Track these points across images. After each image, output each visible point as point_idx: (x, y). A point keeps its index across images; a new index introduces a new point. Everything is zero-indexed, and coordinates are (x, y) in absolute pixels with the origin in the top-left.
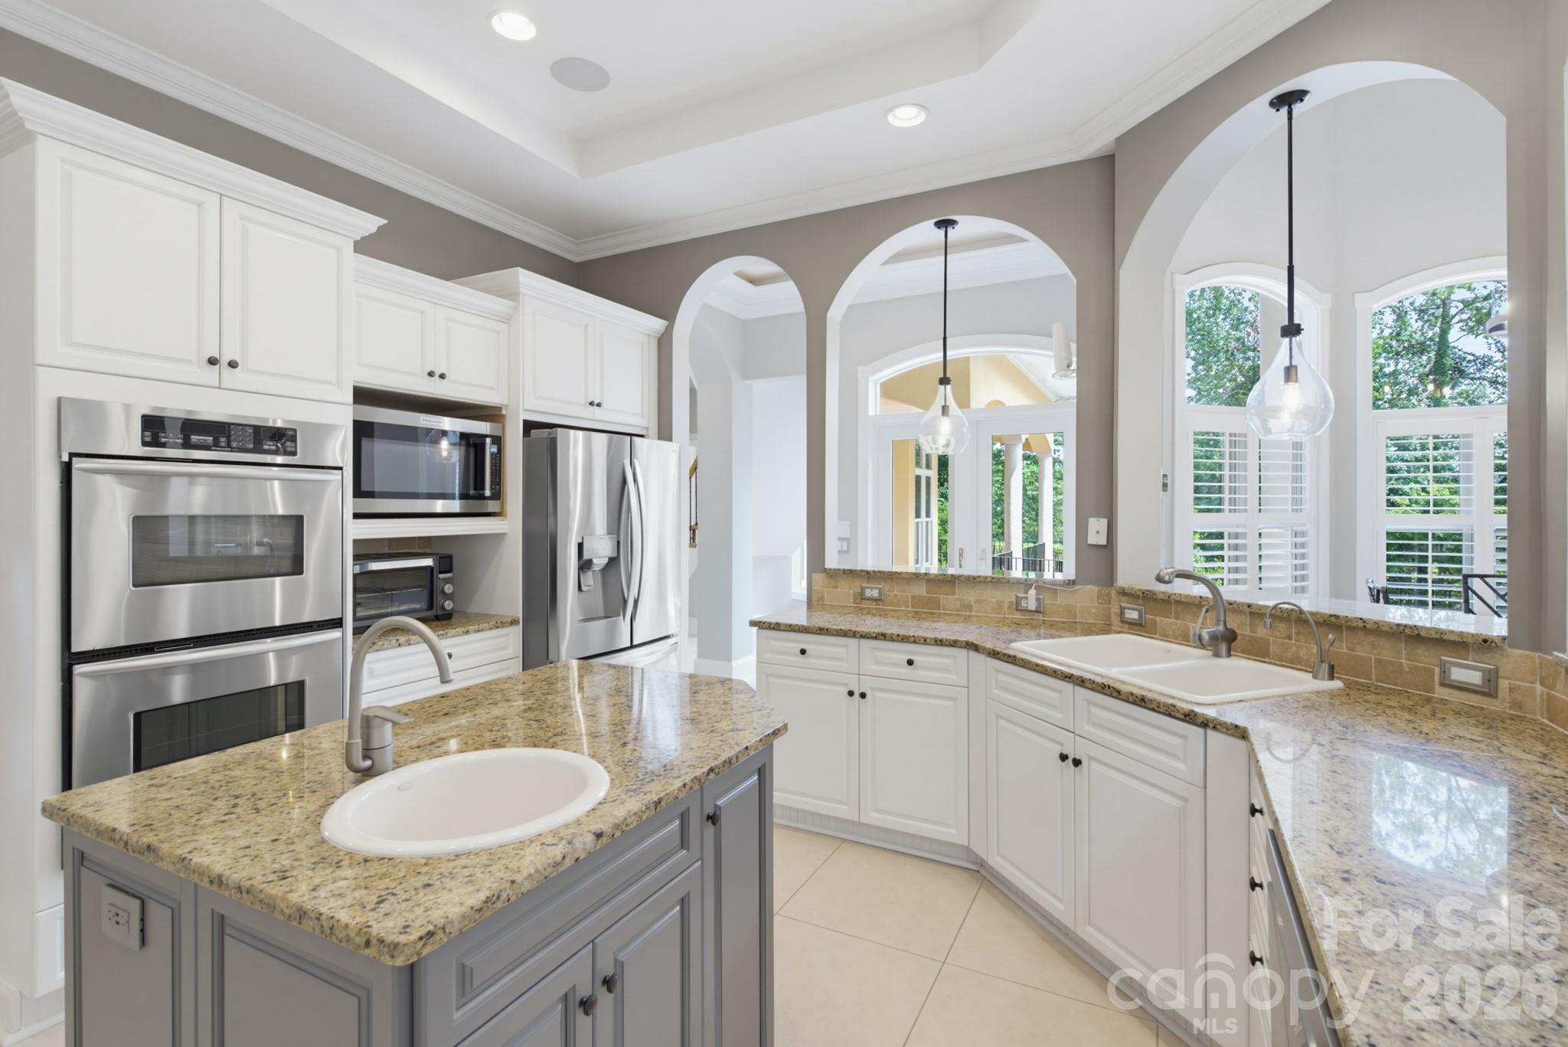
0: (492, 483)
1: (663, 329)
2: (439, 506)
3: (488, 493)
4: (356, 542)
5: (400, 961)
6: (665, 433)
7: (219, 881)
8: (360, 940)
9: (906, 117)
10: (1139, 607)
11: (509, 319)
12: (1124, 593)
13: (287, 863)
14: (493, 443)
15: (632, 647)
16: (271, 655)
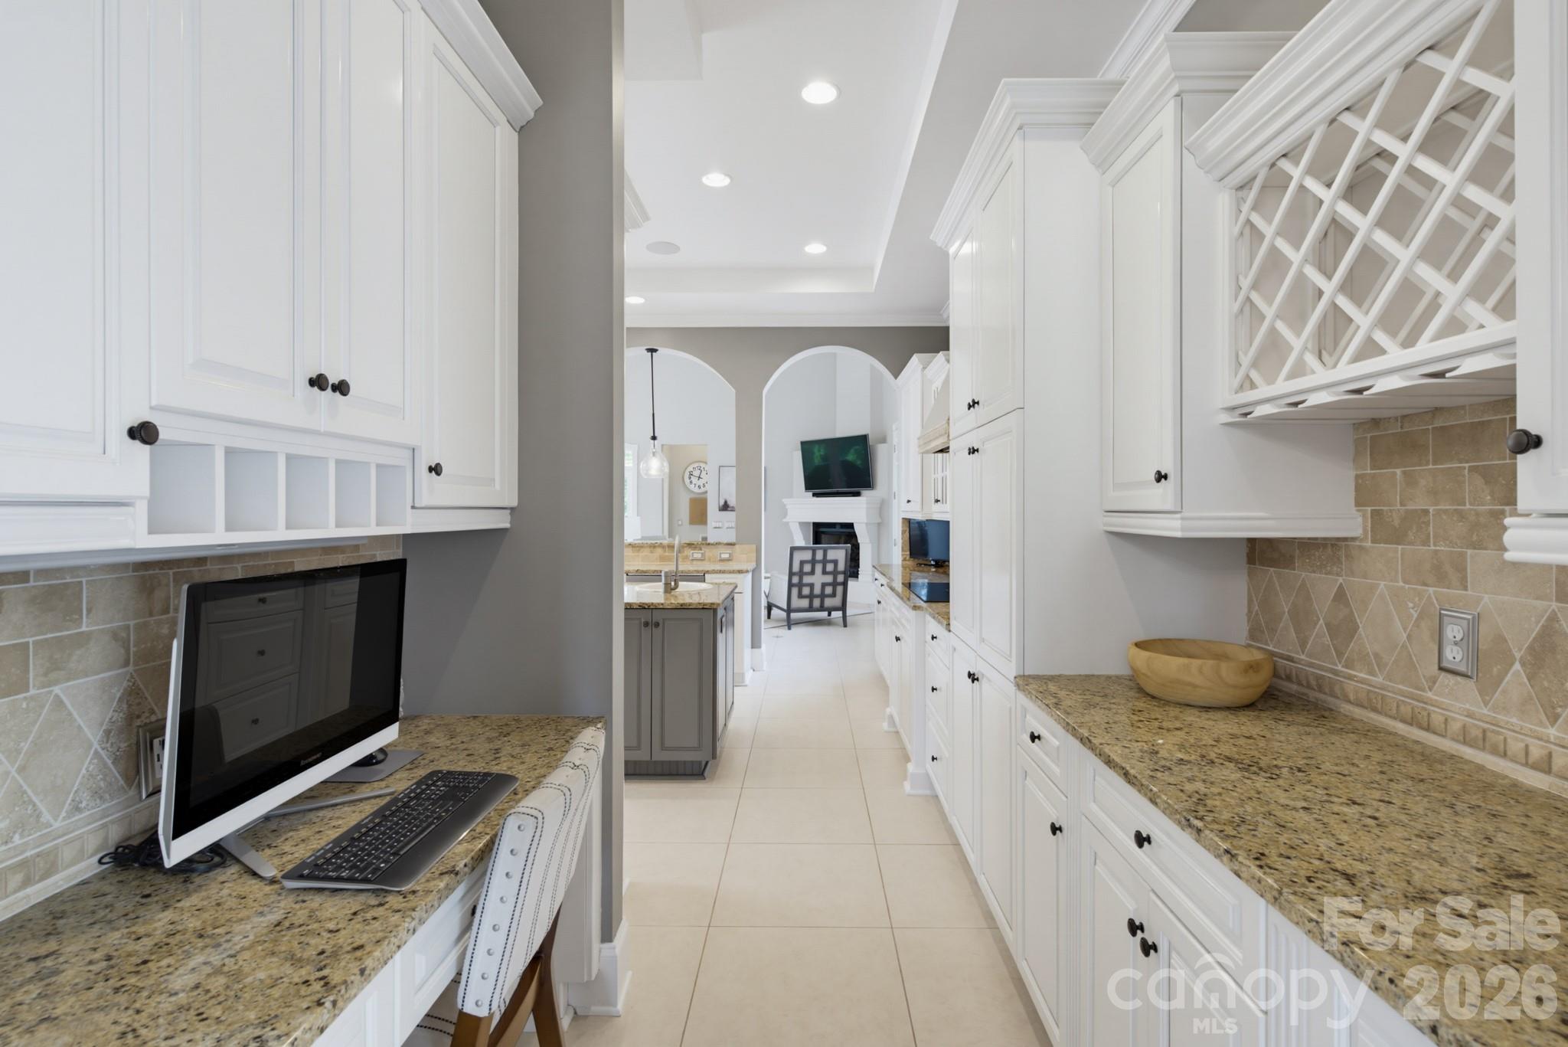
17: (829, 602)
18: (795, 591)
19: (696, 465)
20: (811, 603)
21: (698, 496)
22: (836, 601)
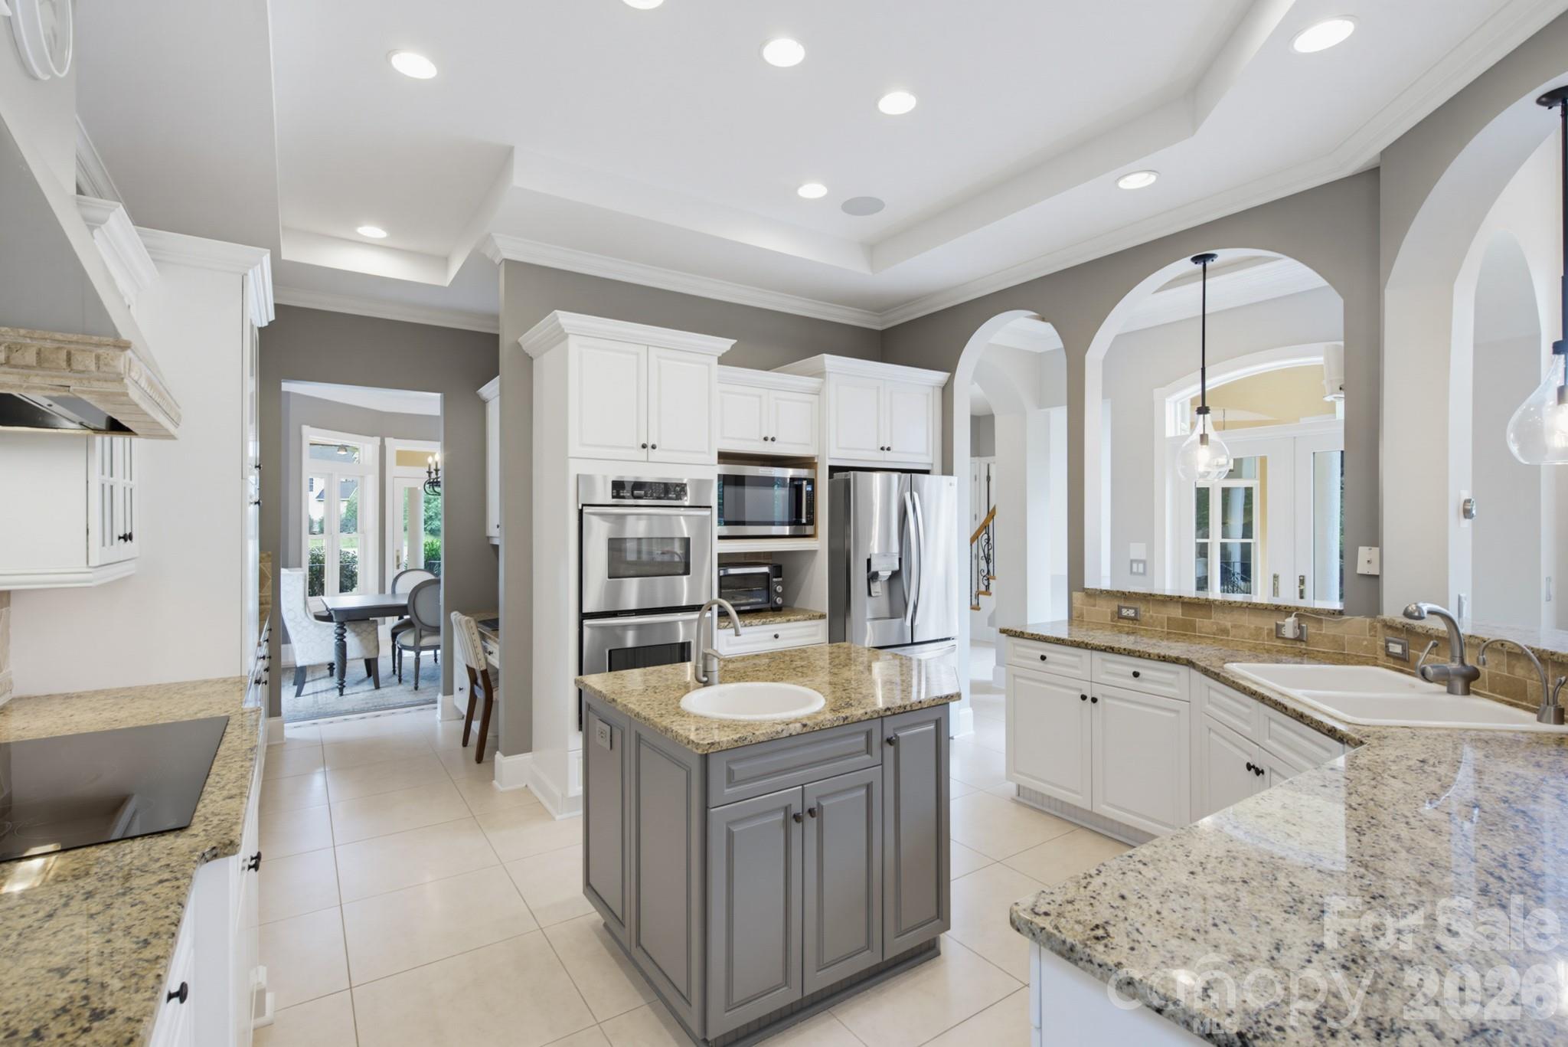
0: (807, 514)
1: (946, 380)
2: (775, 530)
3: (804, 521)
4: (720, 555)
5: (700, 752)
6: (947, 469)
7: (638, 715)
8: (686, 741)
9: (1137, 181)
10: (1403, 641)
11: (819, 391)
12: (1389, 626)
13: (663, 712)
14: (808, 484)
15: (913, 644)
16: (680, 623)
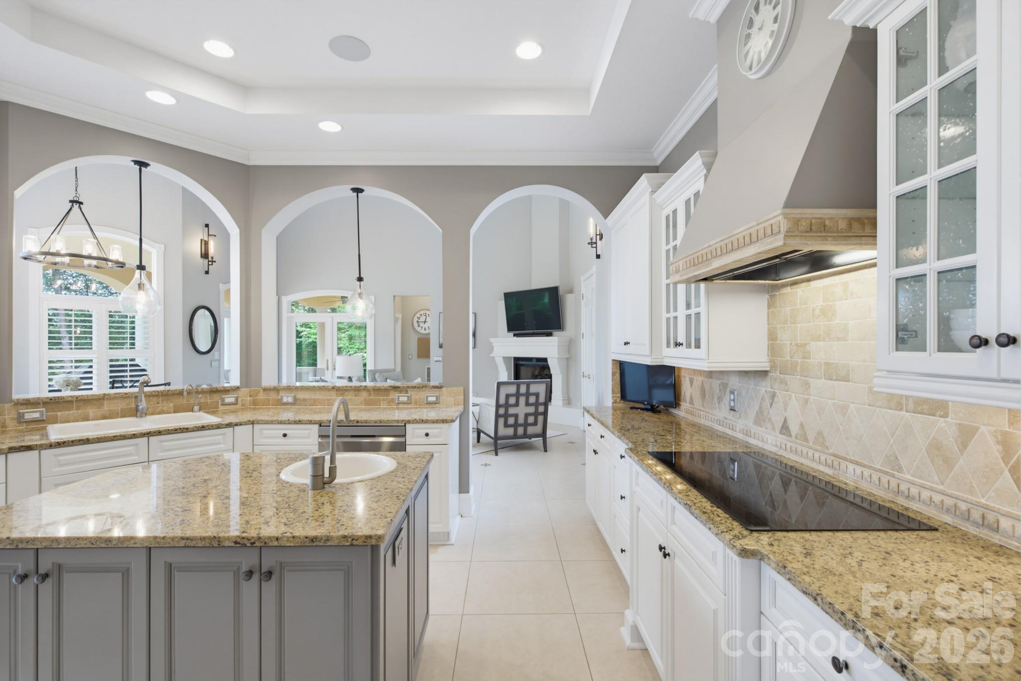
17: (531, 430)
18: (501, 421)
19: (422, 312)
20: (516, 431)
21: (423, 336)
22: (538, 429)
